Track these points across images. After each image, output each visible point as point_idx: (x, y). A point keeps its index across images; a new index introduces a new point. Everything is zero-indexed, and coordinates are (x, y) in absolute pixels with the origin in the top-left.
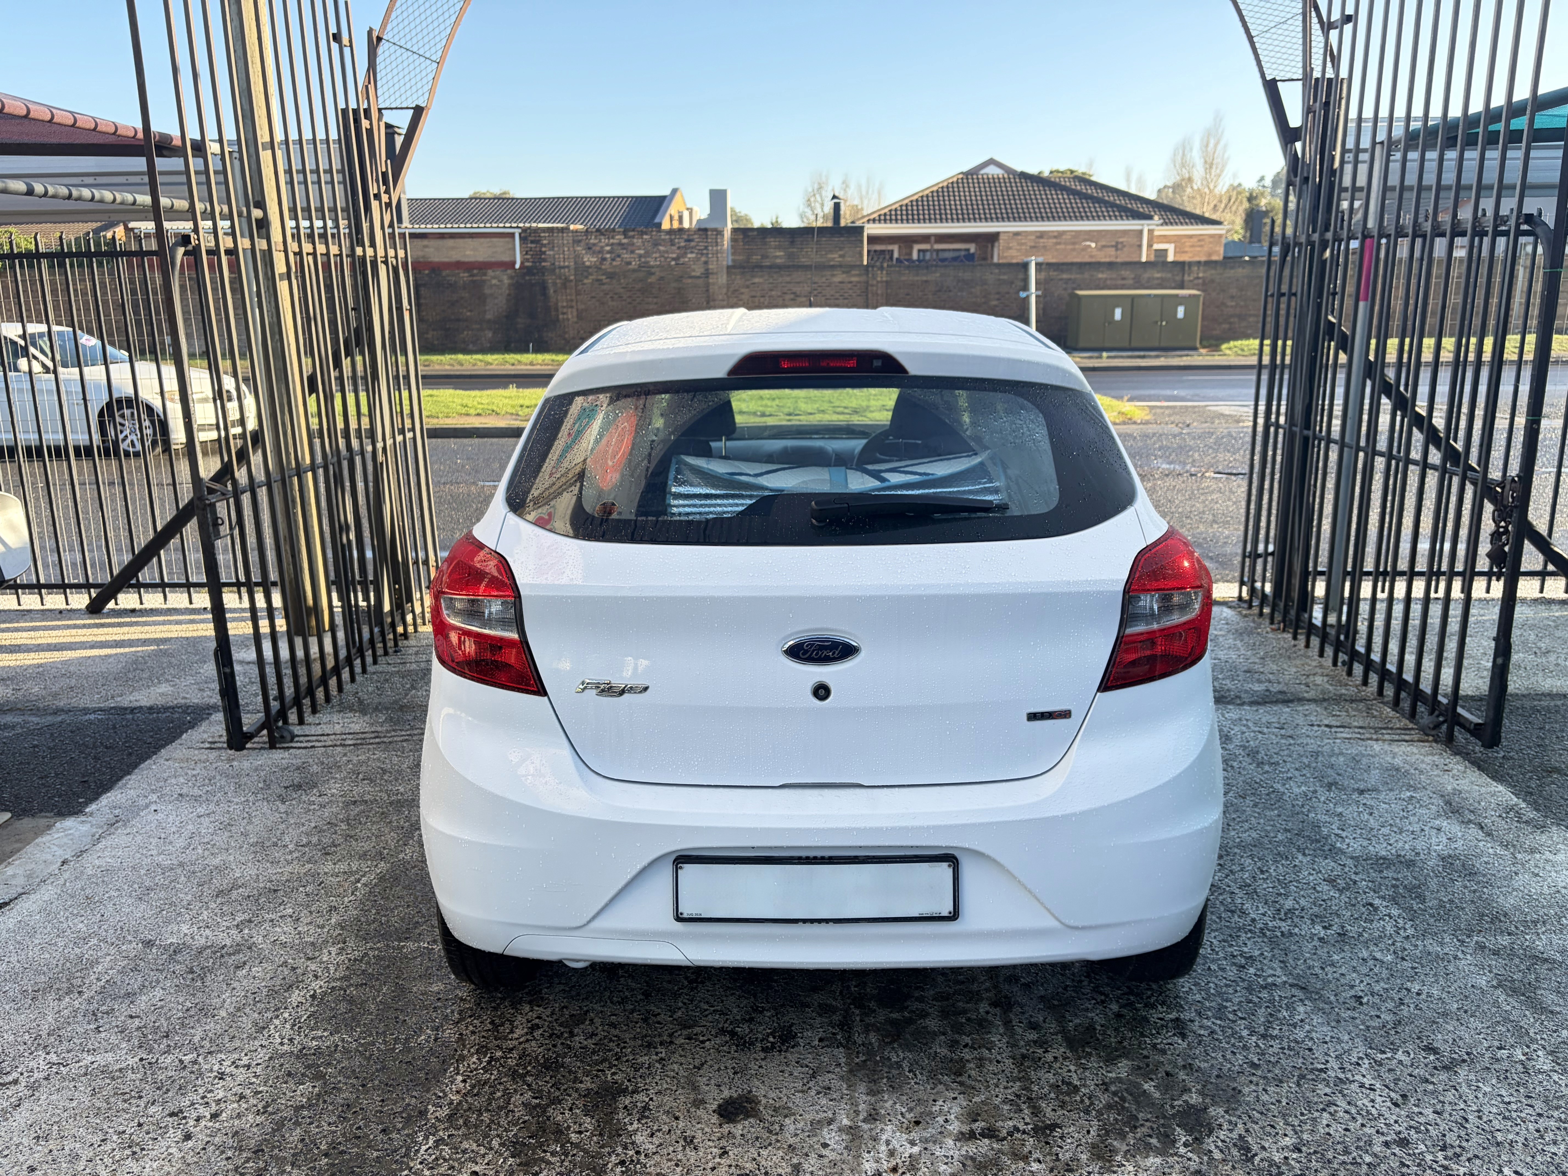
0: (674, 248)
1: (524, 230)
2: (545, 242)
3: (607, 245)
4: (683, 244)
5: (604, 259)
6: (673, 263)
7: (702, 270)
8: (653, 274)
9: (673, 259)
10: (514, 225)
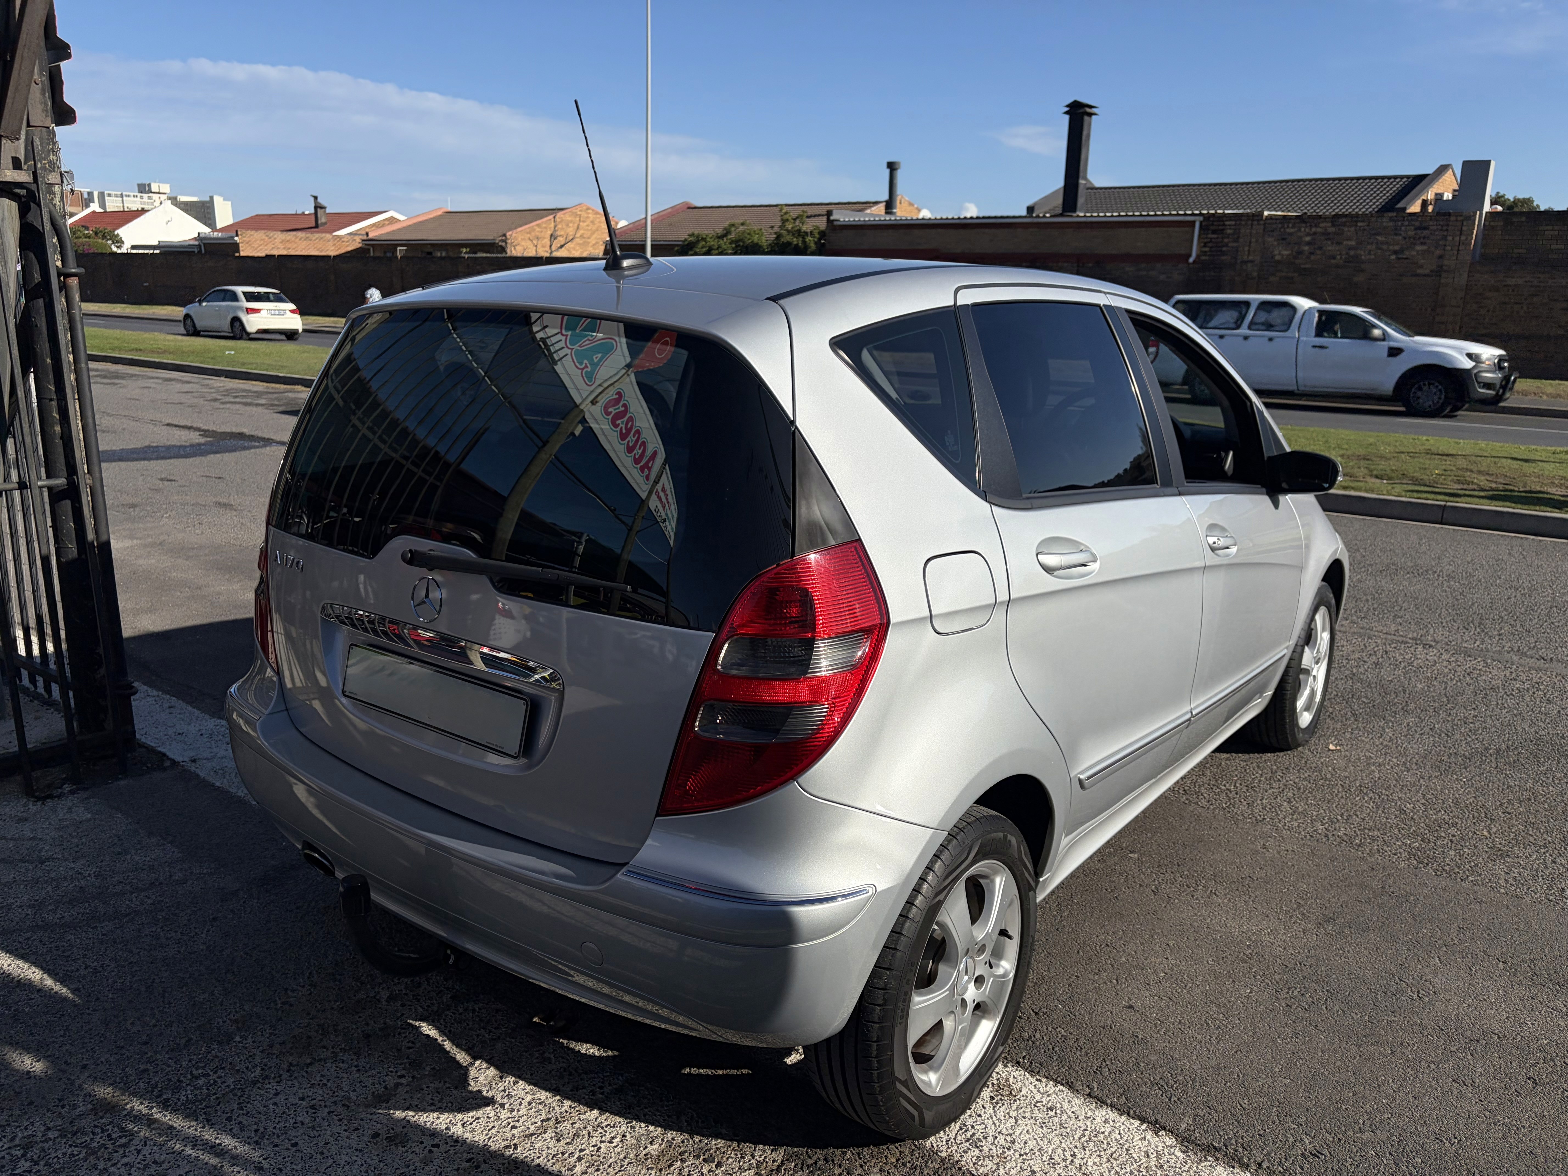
0: (1397, 237)
1: (1207, 217)
2: (1229, 232)
3: (1308, 235)
4: (1411, 233)
5: (1300, 253)
6: (1393, 257)
7: (1434, 267)
8: (1362, 271)
9: (1395, 252)
10: (1197, 212)
